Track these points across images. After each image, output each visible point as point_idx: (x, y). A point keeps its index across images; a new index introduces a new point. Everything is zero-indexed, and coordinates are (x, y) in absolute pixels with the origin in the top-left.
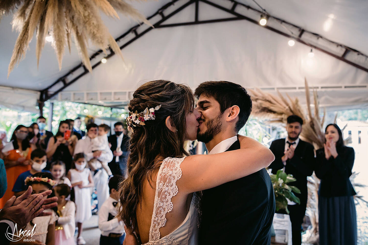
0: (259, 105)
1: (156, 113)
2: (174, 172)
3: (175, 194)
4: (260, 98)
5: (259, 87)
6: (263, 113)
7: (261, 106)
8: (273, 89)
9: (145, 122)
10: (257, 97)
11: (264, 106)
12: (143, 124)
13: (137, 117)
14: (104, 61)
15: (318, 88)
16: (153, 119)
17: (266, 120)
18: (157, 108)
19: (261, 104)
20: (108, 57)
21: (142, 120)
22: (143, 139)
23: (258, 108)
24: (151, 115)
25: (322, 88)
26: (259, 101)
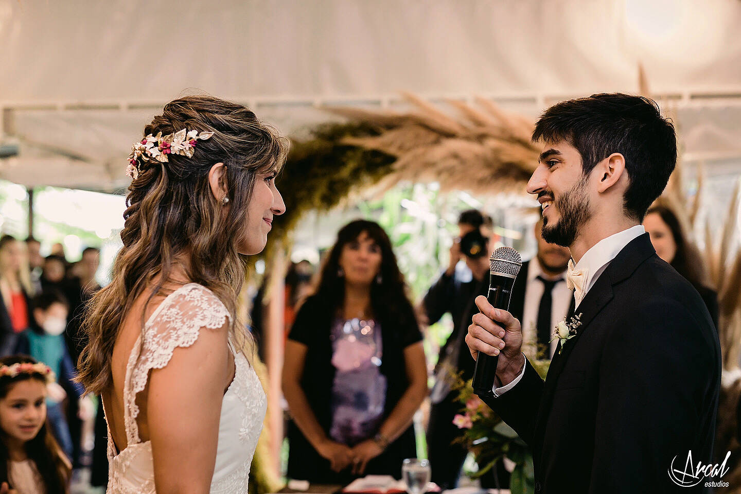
0: (489, 155)
1: (198, 144)
2: (185, 329)
3: (185, 345)
4: (495, 132)
5: (487, 95)
6: (501, 182)
7: (497, 160)
8: (533, 100)
9: (170, 156)
10: (481, 130)
11: (506, 158)
12: (164, 159)
13: (156, 144)
15: (679, 97)
16: (189, 155)
17: (513, 206)
18: (205, 136)
19: (496, 151)
21: (165, 148)
22: (155, 192)
23: (488, 164)
24: (187, 145)
25: (694, 97)
26: (492, 143)
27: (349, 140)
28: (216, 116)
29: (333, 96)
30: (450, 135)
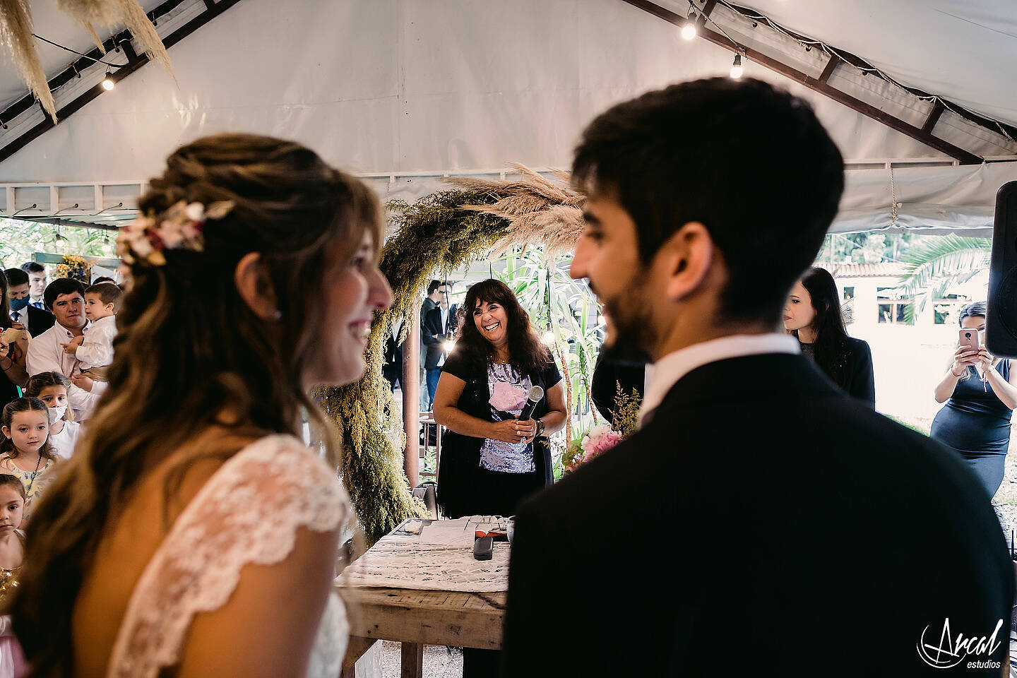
9: (166, 252)
12: (158, 259)
14: (108, 85)
16: (197, 247)
18: (221, 210)
20: (121, 74)
21: (157, 243)
24: (190, 232)
27: (467, 207)
28: (240, 170)
29: (458, 170)
30: (558, 202)
